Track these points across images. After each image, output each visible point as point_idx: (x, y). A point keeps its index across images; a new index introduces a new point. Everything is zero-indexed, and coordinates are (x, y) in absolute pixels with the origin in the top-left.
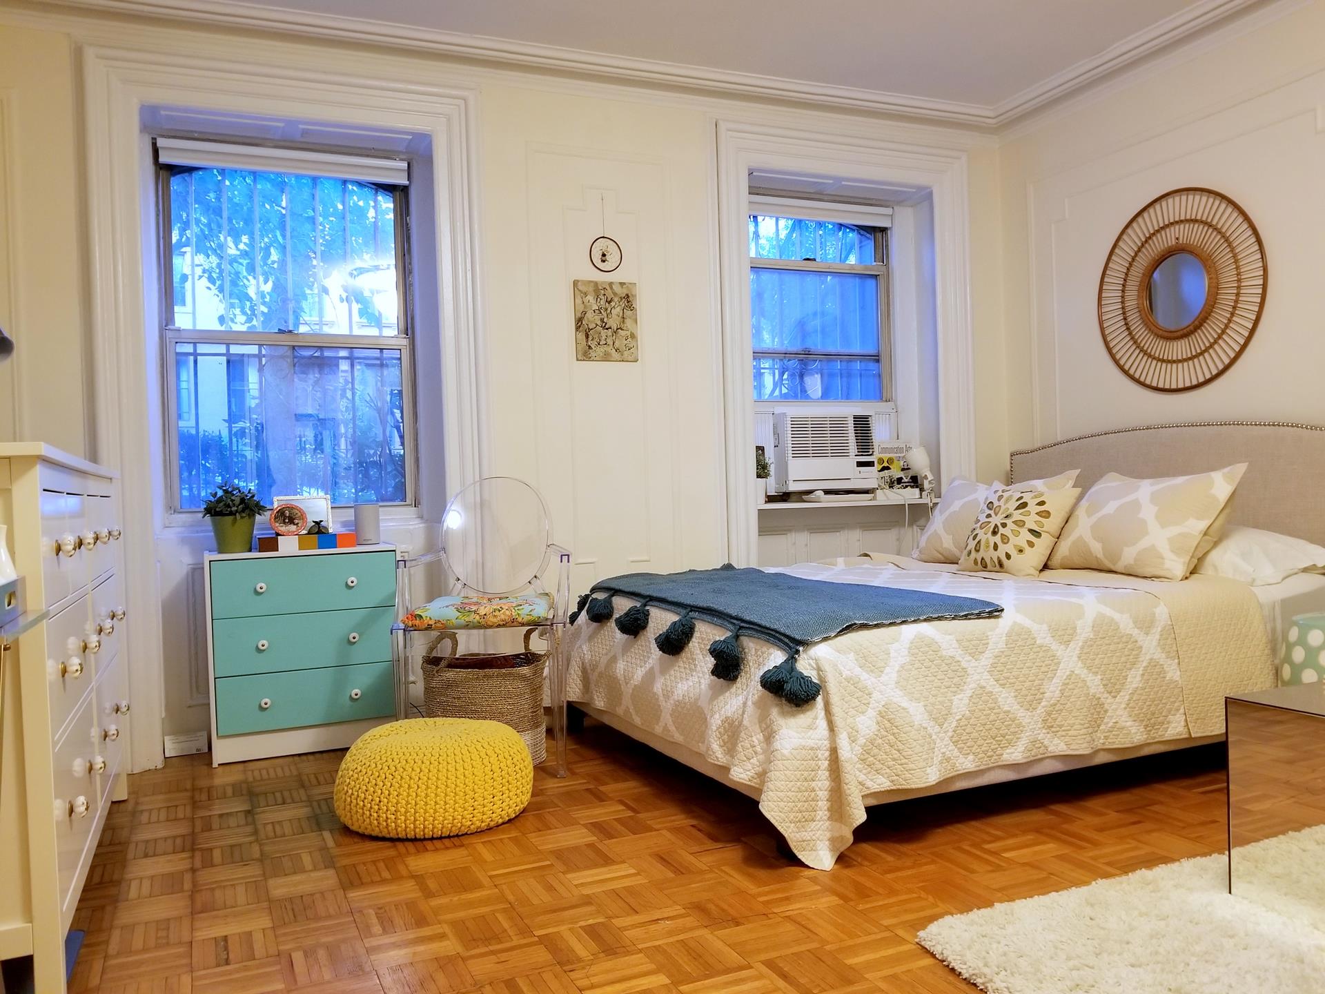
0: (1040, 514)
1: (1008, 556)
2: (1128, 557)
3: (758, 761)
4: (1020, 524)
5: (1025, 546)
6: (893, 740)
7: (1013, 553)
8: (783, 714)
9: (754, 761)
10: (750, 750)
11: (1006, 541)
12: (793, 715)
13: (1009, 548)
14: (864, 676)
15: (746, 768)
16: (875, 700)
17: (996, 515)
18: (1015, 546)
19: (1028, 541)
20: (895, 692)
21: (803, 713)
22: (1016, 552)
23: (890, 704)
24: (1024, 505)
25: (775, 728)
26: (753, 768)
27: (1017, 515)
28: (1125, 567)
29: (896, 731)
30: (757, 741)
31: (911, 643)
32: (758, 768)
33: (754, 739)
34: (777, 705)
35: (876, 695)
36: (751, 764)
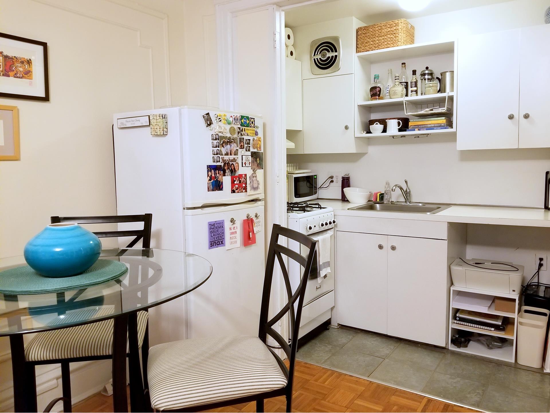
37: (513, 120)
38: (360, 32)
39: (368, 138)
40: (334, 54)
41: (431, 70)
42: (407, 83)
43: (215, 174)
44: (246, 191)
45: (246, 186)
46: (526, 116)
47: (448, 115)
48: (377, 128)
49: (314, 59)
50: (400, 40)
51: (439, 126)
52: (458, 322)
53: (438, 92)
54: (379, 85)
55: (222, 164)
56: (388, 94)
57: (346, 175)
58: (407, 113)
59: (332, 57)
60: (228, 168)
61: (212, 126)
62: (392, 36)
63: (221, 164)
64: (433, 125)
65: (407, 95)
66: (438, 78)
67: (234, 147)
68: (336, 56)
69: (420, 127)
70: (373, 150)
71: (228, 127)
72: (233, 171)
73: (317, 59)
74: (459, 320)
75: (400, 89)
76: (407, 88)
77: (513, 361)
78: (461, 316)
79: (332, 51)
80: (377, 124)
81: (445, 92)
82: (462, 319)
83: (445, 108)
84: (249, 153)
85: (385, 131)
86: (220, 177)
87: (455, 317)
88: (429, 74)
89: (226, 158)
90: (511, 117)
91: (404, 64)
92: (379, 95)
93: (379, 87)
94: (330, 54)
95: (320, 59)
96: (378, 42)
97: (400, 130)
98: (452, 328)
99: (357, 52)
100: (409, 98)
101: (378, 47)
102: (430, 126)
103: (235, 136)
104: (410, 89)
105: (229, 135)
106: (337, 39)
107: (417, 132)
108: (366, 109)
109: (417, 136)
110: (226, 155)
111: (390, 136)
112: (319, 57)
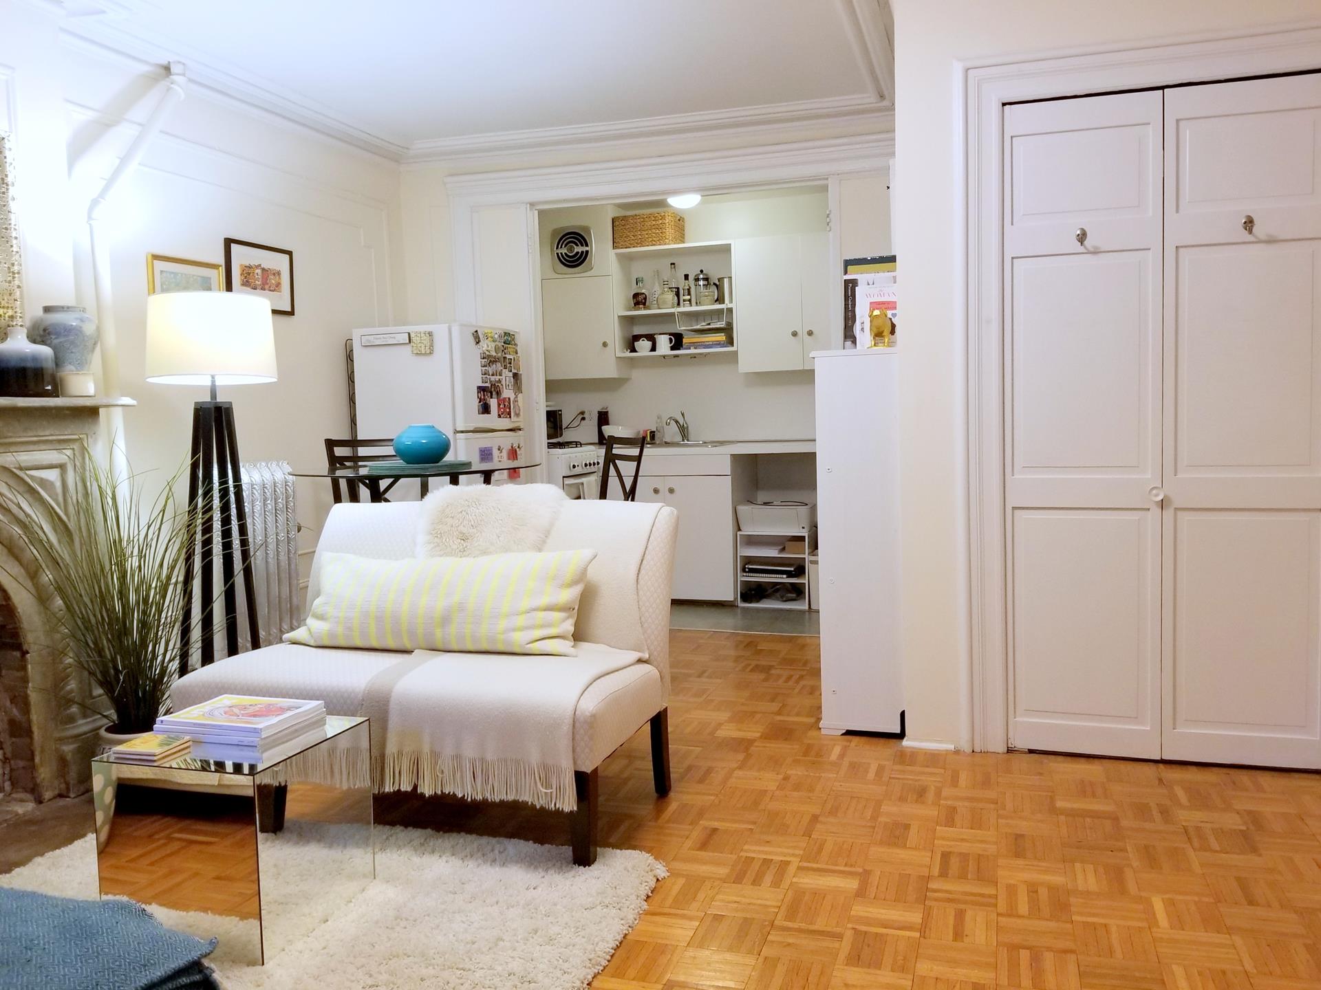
37: (797, 338)
38: (617, 223)
39: (632, 359)
40: (585, 249)
41: (706, 275)
42: (678, 288)
43: (484, 395)
44: (510, 417)
45: (510, 412)
46: (810, 333)
47: (728, 330)
48: (644, 345)
49: (558, 254)
50: (667, 237)
51: (719, 344)
52: (747, 574)
53: (716, 301)
54: (643, 291)
55: (490, 385)
56: (655, 302)
57: (603, 409)
58: (680, 328)
59: (582, 252)
60: (495, 390)
61: (480, 343)
62: (658, 231)
63: (488, 385)
64: (711, 343)
65: (679, 304)
66: (715, 284)
67: (499, 366)
68: (587, 252)
69: (696, 345)
70: (637, 375)
71: (493, 345)
72: (498, 394)
73: (561, 253)
74: (748, 572)
75: (670, 297)
76: (678, 294)
77: (807, 607)
78: (751, 567)
79: (582, 245)
80: (643, 340)
81: (724, 303)
82: (752, 571)
83: (724, 323)
84: (511, 374)
85: (653, 349)
86: (488, 399)
87: (744, 570)
88: (704, 279)
89: (493, 378)
90: (795, 334)
91: (674, 264)
92: (644, 304)
93: (643, 294)
94: (579, 249)
95: (565, 253)
96: (640, 237)
97: (672, 348)
98: (741, 581)
99: (614, 248)
100: (681, 309)
101: (641, 244)
102: (708, 343)
103: (500, 355)
104: (682, 298)
105: (494, 354)
106: (587, 229)
107: (693, 351)
108: (628, 321)
109: (694, 356)
110: (493, 375)
111: (661, 356)
112: (564, 251)
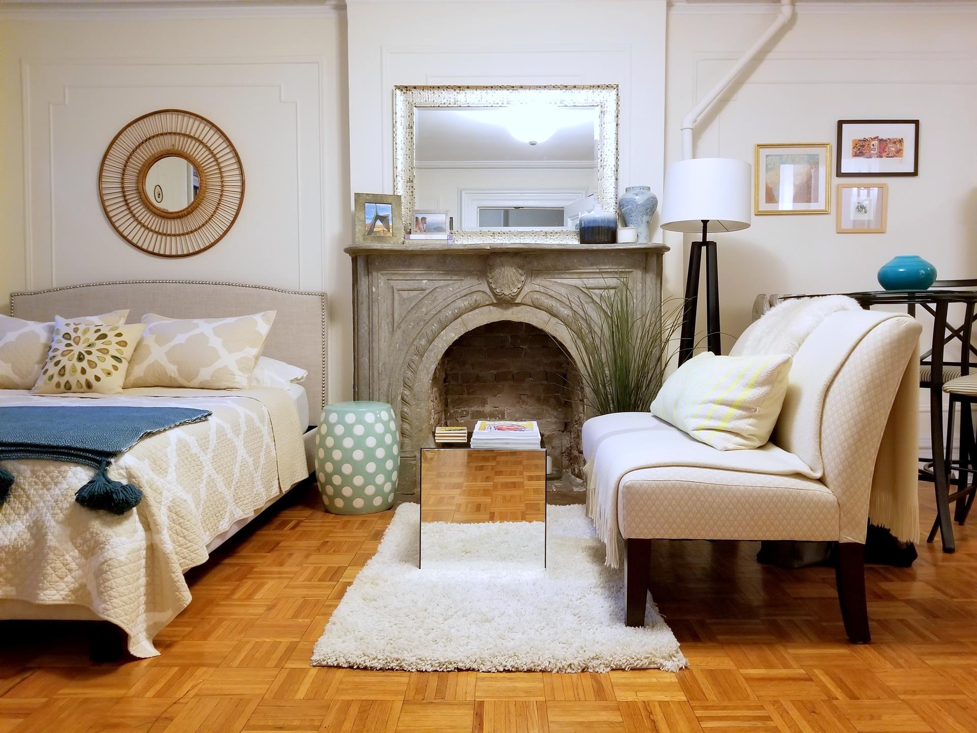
0: (119, 343)
1: (98, 379)
2: (205, 374)
3: (73, 577)
4: (105, 351)
5: (112, 370)
6: (179, 529)
7: (102, 375)
8: (110, 525)
9: (69, 579)
10: (64, 569)
11: (93, 366)
12: (119, 523)
13: (98, 371)
14: (156, 478)
15: (60, 588)
16: (165, 498)
17: (77, 344)
18: (103, 370)
19: (113, 365)
20: (177, 488)
21: (125, 520)
22: (105, 375)
23: (176, 499)
24: (104, 336)
25: (102, 539)
26: (67, 586)
27: (99, 344)
28: (201, 383)
29: (182, 521)
30: (70, 559)
31: (177, 445)
32: (73, 585)
33: (67, 557)
34: (96, 518)
35: (165, 493)
36: (64, 582)
